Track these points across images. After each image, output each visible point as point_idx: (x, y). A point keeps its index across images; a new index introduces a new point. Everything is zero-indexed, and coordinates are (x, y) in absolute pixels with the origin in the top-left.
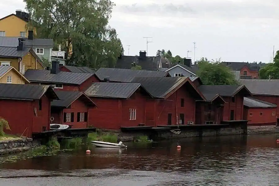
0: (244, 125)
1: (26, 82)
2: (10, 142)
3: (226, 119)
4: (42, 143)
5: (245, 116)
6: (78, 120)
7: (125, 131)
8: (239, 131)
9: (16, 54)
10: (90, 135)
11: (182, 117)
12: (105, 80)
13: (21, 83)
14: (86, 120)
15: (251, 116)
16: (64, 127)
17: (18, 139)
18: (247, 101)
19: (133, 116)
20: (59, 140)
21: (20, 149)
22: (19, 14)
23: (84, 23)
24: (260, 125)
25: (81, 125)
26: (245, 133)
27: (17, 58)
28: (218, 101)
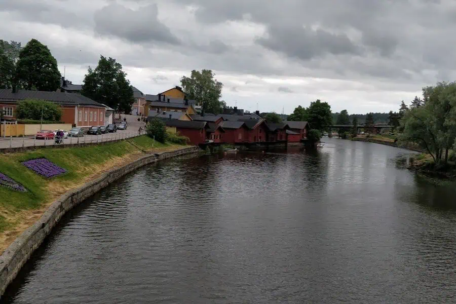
0: (286, 142)
1: (191, 120)
2: (191, 148)
3: (279, 139)
4: (203, 149)
5: (286, 138)
6: (217, 138)
7: (237, 144)
8: (284, 145)
9: (183, 106)
10: (221, 146)
11: (260, 138)
12: (227, 120)
13: (188, 120)
14: (220, 139)
15: (290, 138)
16: (211, 141)
17: (193, 146)
18: (287, 131)
19: (240, 137)
20: (209, 147)
21: (194, 151)
22: (177, 88)
23: (209, 93)
24: (293, 142)
25: (218, 141)
26: (286, 146)
27: (185, 109)
28: (276, 131)
